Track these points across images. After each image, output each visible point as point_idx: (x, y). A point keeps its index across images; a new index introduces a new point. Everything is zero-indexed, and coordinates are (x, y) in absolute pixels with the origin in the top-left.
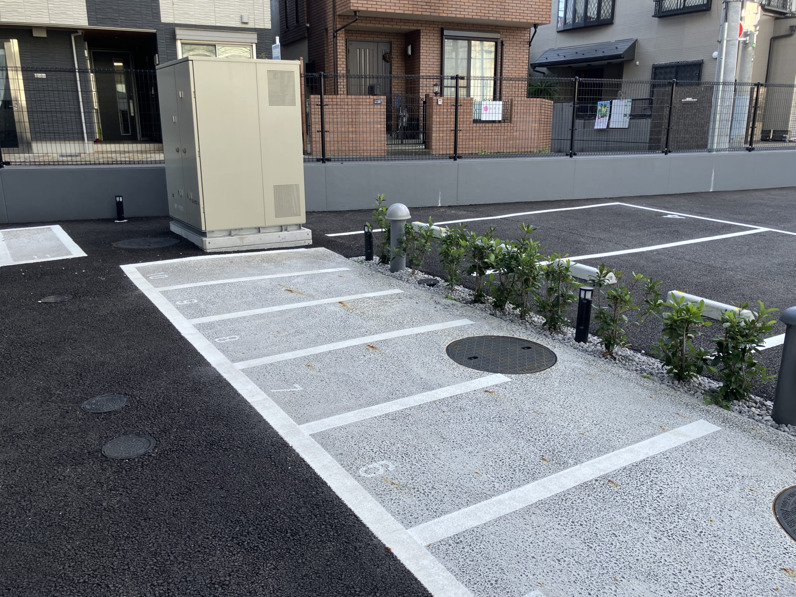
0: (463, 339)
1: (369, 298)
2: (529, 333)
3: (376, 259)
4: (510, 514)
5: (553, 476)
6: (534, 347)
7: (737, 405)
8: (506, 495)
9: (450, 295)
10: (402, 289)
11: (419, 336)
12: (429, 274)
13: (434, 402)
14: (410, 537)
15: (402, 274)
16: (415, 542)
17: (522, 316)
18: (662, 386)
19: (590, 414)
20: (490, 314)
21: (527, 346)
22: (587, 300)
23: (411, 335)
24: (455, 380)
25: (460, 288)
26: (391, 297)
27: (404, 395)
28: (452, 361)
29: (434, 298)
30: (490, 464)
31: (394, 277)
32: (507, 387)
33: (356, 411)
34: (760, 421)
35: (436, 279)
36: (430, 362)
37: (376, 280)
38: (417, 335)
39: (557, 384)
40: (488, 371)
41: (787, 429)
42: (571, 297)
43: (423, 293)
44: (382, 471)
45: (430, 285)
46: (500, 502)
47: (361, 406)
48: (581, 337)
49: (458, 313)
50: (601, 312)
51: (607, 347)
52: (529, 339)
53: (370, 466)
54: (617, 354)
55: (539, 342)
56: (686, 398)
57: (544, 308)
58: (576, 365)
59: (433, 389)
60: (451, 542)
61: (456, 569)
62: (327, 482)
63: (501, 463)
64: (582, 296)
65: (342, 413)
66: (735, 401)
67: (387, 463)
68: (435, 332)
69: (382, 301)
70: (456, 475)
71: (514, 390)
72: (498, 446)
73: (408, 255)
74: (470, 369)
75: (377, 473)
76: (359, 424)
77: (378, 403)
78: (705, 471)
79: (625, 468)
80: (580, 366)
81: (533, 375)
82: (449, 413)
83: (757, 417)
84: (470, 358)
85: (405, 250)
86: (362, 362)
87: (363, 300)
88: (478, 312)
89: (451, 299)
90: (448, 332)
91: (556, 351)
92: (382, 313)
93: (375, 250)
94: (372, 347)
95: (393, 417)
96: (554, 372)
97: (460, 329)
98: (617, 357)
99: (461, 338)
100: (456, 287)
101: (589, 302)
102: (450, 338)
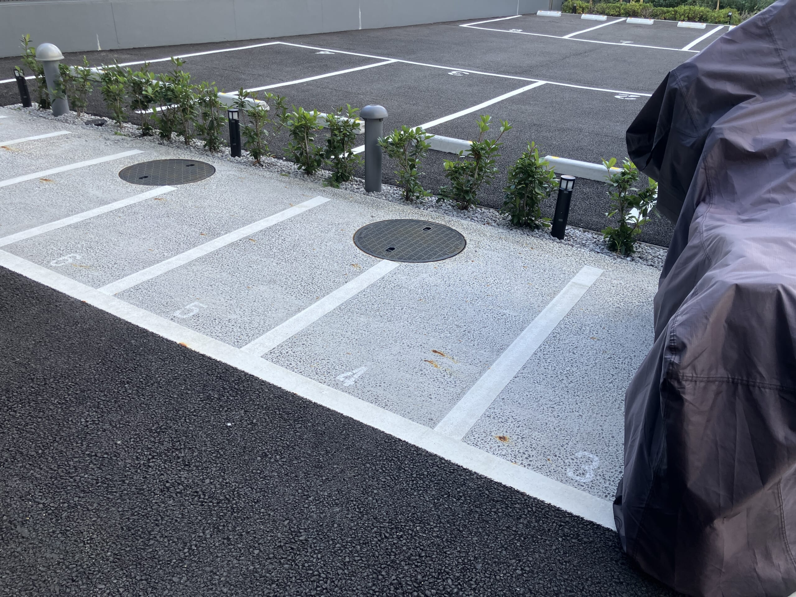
0: (134, 165)
1: (34, 141)
2: (193, 154)
3: (35, 105)
4: (177, 268)
5: (209, 242)
6: (196, 164)
7: (344, 184)
8: (173, 259)
9: (119, 131)
10: (69, 130)
11: (91, 167)
12: (95, 115)
13: (111, 211)
14: (100, 292)
15: (67, 117)
16: (104, 295)
17: (187, 143)
18: (296, 179)
19: (239, 203)
20: (159, 144)
21: (191, 164)
22: (235, 120)
23: (84, 167)
24: (128, 195)
25: (129, 125)
26: (58, 138)
27: (83, 211)
28: (124, 182)
29: (104, 135)
30: (161, 243)
31: (58, 120)
32: (174, 194)
33: (39, 227)
34: (357, 192)
35: (103, 120)
36: (104, 185)
37: (39, 124)
38: (89, 166)
39: (214, 187)
40: (157, 185)
41: (373, 194)
42: (222, 119)
43: (92, 132)
44: (70, 261)
45: (98, 125)
46: (168, 263)
47: (43, 223)
48: (236, 152)
49: (128, 146)
50: (247, 128)
51: (256, 157)
52: (193, 159)
53: (59, 259)
54: (264, 162)
55: (201, 160)
56: (311, 185)
57: (202, 131)
58: (230, 173)
59: (110, 203)
60: (131, 290)
61: (137, 303)
62: (22, 274)
63: (169, 241)
64: (231, 117)
65: (25, 230)
66: (343, 182)
67: (75, 255)
68: (108, 163)
69: (50, 142)
70: (133, 254)
71: (180, 195)
72: (166, 232)
73: (69, 96)
74: (141, 186)
75: (67, 262)
76: (44, 235)
77: (59, 219)
78: (316, 224)
79: (262, 231)
80: (234, 173)
81: (195, 184)
82: (125, 217)
83: (356, 190)
84: (141, 178)
85: (64, 92)
86: (38, 192)
87: (28, 143)
88: (147, 143)
89: (121, 135)
90: (120, 161)
91: (215, 165)
92: (51, 152)
93: (32, 97)
94: (46, 180)
95: (76, 226)
96: (212, 180)
97: (131, 157)
98: (264, 164)
99: (132, 164)
100: (125, 125)
101: (237, 122)
102: (122, 166)
